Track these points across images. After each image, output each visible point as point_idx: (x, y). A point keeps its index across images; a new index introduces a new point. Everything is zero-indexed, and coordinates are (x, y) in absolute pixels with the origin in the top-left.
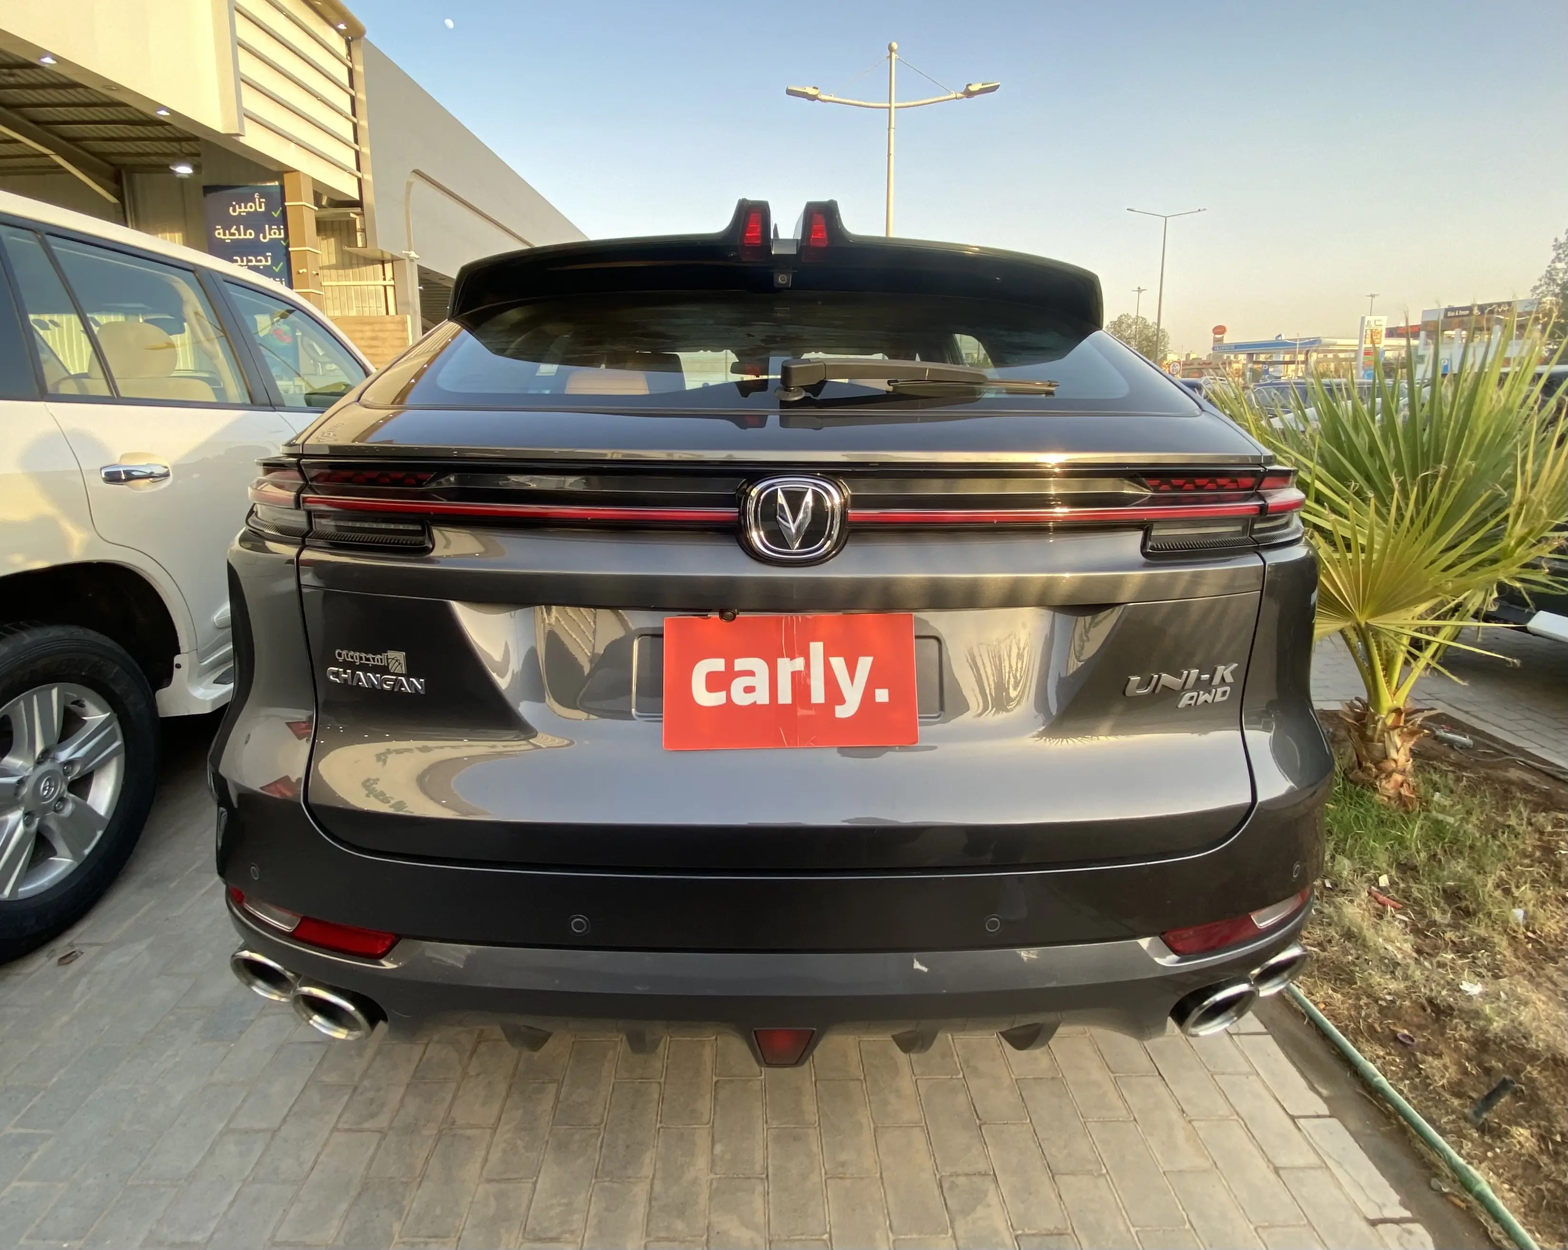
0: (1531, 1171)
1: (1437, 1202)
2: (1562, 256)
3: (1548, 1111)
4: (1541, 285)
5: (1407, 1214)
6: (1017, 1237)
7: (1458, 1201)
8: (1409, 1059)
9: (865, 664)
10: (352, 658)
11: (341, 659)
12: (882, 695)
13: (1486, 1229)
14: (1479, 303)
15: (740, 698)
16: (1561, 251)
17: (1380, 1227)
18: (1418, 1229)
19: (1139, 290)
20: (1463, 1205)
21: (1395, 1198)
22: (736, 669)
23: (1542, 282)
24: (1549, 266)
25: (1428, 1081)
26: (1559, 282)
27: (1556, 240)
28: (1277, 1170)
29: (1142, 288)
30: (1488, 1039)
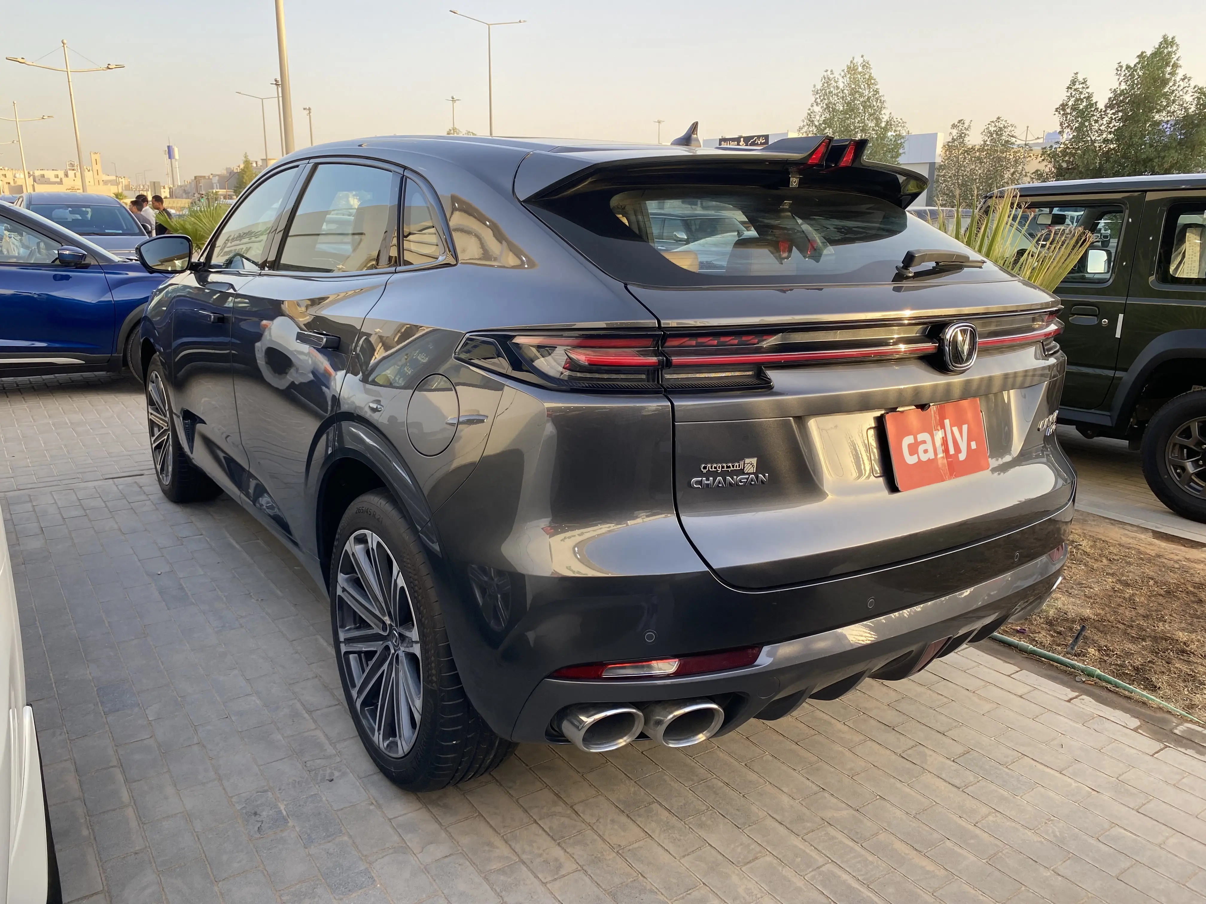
0: (1103, 664)
1: (1082, 685)
2: (819, 100)
3: (1093, 640)
4: (804, 126)
5: (1077, 694)
6: (953, 761)
7: (1090, 682)
8: (1029, 638)
9: (965, 427)
10: (715, 468)
11: (705, 471)
12: (973, 445)
13: (1107, 688)
14: (744, 135)
15: (924, 458)
16: (818, 96)
17: (1072, 701)
18: (1084, 697)
19: (453, 100)
20: (1093, 683)
21: (1068, 690)
22: (919, 441)
23: (805, 124)
24: (809, 109)
25: (1043, 644)
26: (817, 124)
27: (815, 86)
28: (1021, 697)
29: (455, 98)
30: (1051, 620)
